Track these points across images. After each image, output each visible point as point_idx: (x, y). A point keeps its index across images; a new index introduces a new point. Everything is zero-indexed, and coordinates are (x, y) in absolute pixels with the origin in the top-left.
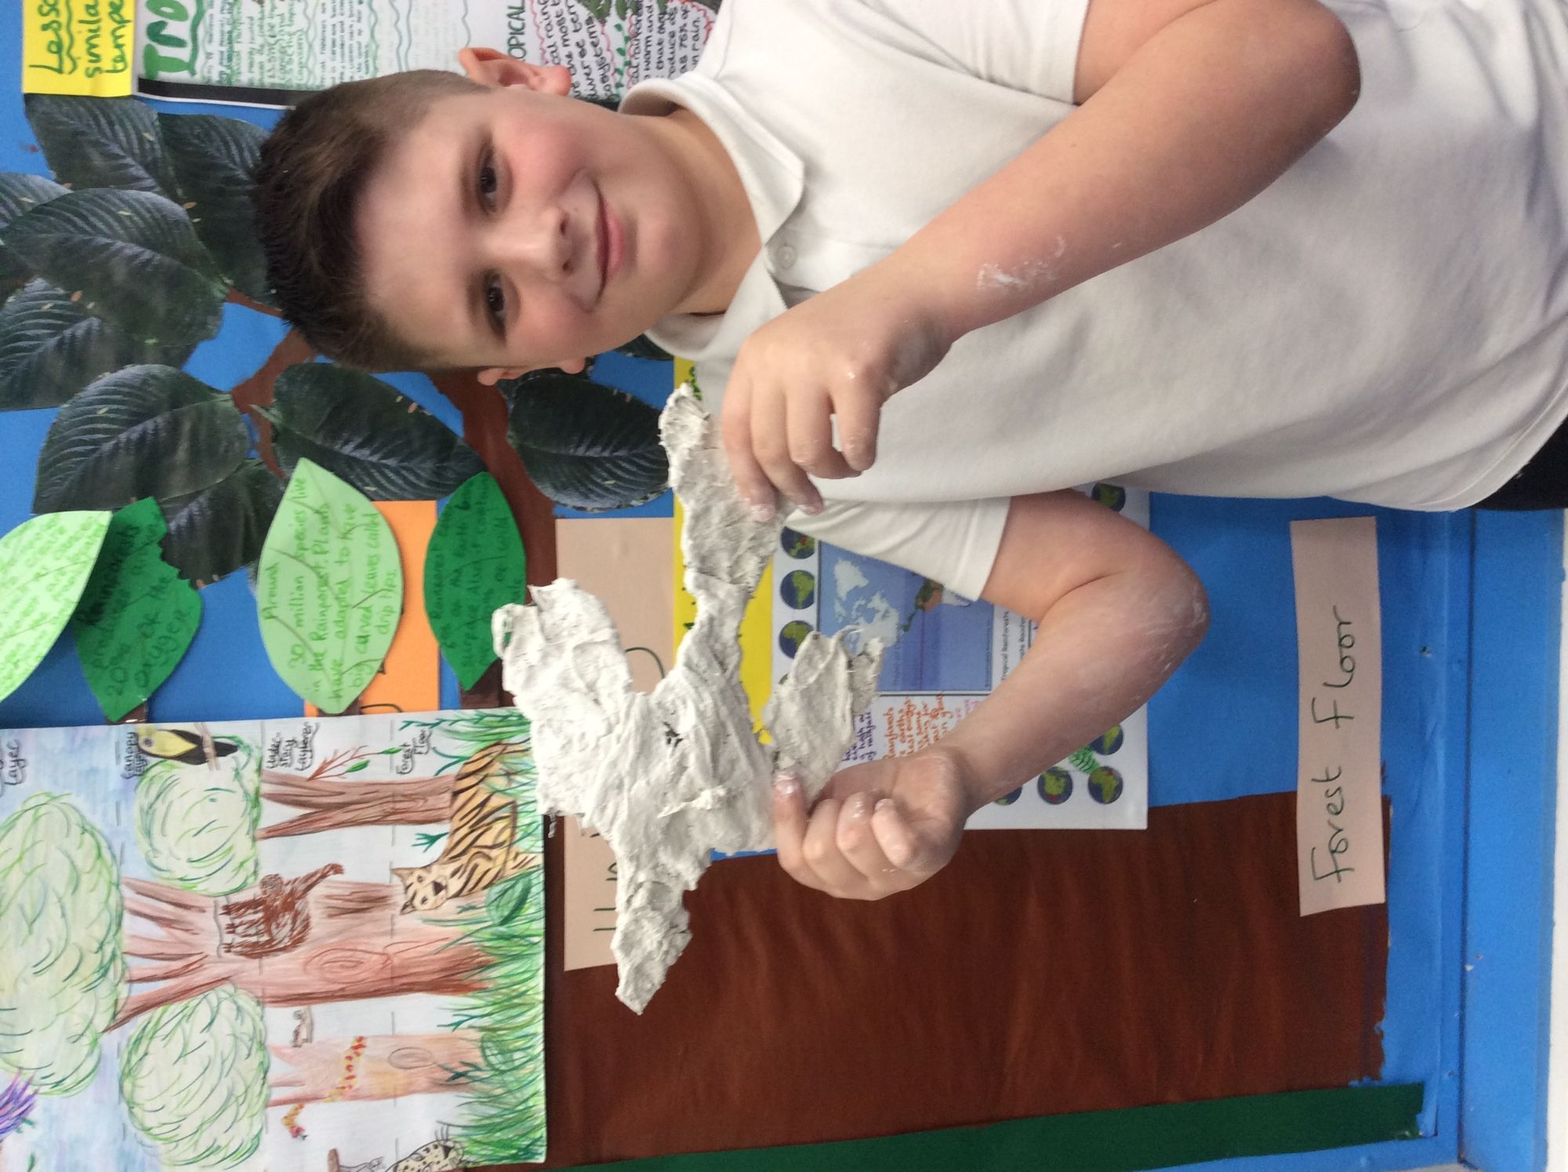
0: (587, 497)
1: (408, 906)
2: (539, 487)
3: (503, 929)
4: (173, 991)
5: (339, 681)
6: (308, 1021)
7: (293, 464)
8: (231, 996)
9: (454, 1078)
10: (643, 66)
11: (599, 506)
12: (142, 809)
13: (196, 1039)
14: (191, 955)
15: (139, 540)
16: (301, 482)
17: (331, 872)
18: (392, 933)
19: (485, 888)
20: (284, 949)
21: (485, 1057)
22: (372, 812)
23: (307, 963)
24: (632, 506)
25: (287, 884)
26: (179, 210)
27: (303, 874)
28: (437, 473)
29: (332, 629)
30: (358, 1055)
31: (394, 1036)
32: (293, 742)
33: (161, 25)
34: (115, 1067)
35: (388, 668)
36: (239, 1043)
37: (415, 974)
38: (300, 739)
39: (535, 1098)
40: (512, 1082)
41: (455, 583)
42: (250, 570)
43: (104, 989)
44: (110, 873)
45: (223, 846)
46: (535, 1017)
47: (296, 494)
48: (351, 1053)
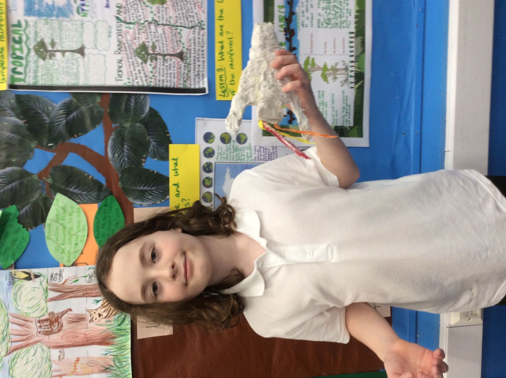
0: (143, 201)
1: (91, 321)
2: (128, 199)
3: (119, 327)
4: (23, 345)
5: (69, 257)
6: (63, 353)
7: (55, 194)
8: (40, 346)
9: (105, 369)
10: (158, 76)
11: (147, 204)
12: (14, 293)
13: (30, 358)
14: (28, 335)
15: (11, 217)
16: (58, 200)
17: (69, 311)
18: (87, 328)
19: (113, 315)
20: (56, 333)
21: (115, 363)
22: (81, 293)
23: (62, 337)
24: (157, 204)
25: (56, 314)
26: (21, 122)
27: (60, 311)
28: (98, 195)
29: (67, 242)
30: (78, 363)
31: (88, 357)
32: (57, 274)
33: (15, 68)
34: (7, 366)
35: (84, 252)
36: (43, 359)
37: (93, 340)
38: (59, 273)
39: (129, 375)
40: (122, 371)
41: (103, 228)
42: (43, 225)
43: (4, 344)
44: (5, 312)
45: (37, 304)
46: (128, 352)
47: (56, 203)
48: (76, 362)
